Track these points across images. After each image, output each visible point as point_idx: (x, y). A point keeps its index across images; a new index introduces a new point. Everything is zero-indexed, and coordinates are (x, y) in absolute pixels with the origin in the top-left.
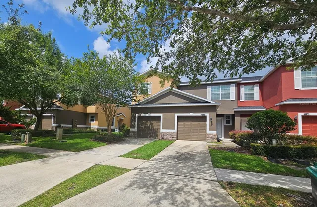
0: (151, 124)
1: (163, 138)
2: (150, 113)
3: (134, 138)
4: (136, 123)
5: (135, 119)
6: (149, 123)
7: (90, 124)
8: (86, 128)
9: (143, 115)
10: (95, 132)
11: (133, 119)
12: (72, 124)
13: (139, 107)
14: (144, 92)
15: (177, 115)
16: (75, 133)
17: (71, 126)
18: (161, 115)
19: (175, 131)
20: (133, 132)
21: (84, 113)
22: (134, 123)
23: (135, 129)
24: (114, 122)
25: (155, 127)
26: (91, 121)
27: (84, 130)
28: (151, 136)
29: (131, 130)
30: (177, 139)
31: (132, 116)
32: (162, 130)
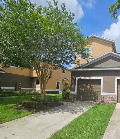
0: (91, 87)
1: (103, 101)
2: (90, 76)
3: (74, 101)
4: (76, 86)
5: (75, 82)
6: (89, 86)
7: (35, 87)
8: (31, 90)
9: (83, 78)
10: (39, 94)
11: (73, 82)
12: (15, 87)
13: (79, 70)
14: (85, 56)
15: (117, 78)
16: (16, 95)
17: (14, 88)
18: (101, 78)
19: (115, 94)
20: (73, 95)
21: (30, 77)
22: (74, 87)
23: (75, 92)
24: (60, 85)
25: (95, 90)
26: (37, 84)
27: (28, 93)
28: (91, 99)
29: (71, 92)
30: (117, 103)
31: (72, 79)
32: (102, 93)
